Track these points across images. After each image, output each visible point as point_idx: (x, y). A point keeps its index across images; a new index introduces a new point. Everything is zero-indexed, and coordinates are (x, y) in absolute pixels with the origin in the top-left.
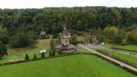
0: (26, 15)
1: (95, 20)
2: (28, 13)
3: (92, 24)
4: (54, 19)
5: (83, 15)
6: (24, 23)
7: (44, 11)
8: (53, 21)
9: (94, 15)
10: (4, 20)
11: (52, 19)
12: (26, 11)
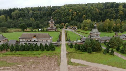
0: (49, 11)
1: (97, 15)
2: (50, 10)
3: (94, 18)
4: (65, 14)
5: (90, 11)
6: (46, 16)
7: (61, 8)
8: (64, 15)
9: (98, 11)
10: (35, 14)
11: (64, 13)
12: (50, 8)
